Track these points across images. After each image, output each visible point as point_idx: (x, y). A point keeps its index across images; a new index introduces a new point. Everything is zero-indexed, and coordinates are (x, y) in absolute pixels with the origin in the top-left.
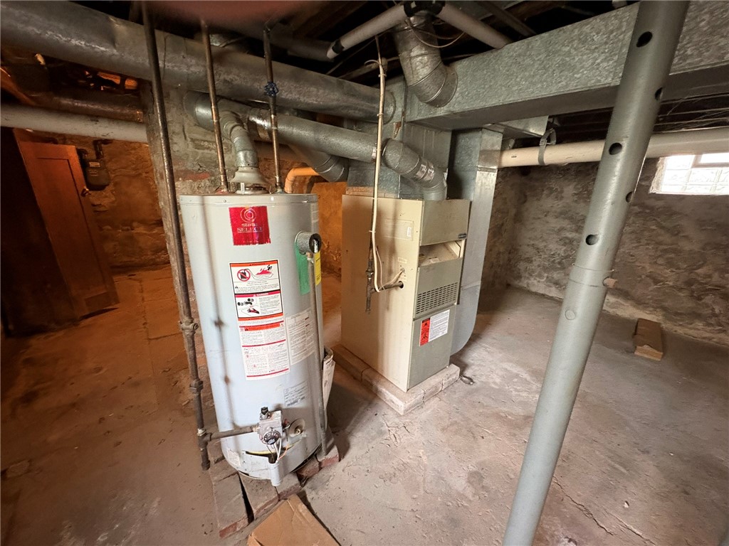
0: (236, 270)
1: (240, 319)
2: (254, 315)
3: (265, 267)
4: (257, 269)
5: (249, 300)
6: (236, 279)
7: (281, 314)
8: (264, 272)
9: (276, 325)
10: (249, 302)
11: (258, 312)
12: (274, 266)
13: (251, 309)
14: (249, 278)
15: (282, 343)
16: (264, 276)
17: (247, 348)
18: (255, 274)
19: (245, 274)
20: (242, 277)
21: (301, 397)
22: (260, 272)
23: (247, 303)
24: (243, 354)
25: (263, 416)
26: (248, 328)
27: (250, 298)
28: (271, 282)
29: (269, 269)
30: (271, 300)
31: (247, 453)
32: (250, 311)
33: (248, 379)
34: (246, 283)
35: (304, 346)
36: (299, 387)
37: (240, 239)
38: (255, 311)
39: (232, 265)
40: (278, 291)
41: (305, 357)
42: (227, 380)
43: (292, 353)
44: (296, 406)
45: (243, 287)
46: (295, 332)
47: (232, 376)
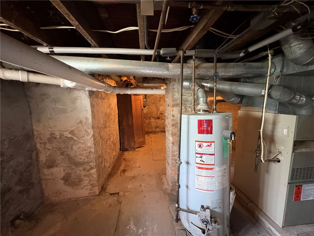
0: (197, 143)
1: (197, 163)
2: (202, 163)
3: (209, 144)
4: (205, 144)
5: (201, 156)
6: (197, 147)
7: (214, 165)
8: (208, 146)
9: (211, 169)
10: (201, 157)
11: (204, 162)
12: (213, 144)
13: (202, 160)
14: (202, 147)
15: (213, 178)
17: (198, 176)
18: (205, 146)
19: (201, 145)
20: (200, 146)
21: (219, 207)
22: (207, 145)
23: (200, 157)
24: (196, 178)
25: (202, 209)
26: (199, 168)
27: (202, 155)
28: (211, 150)
29: (211, 144)
30: (210, 158)
31: (192, 223)
32: (201, 161)
33: (196, 189)
34: (201, 149)
35: (222, 182)
36: (218, 201)
37: (201, 132)
38: (203, 161)
39: (196, 141)
40: (214, 154)
41: (222, 187)
42: (187, 187)
43: (217, 184)
44: (216, 210)
45: (200, 150)
46: (220, 174)
47: (190, 186)
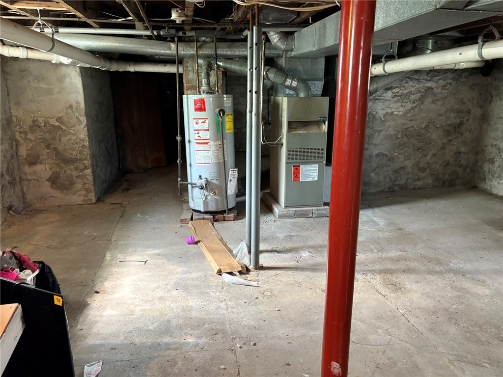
0: (195, 120)
1: (196, 139)
2: (199, 138)
3: (204, 120)
4: (201, 121)
5: (198, 132)
6: (195, 124)
7: (208, 139)
8: (203, 122)
9: (207, 143)
12: (207, 120)
14: (198, 124)
15: (209, 152)
16: (203, 124)
17: (197, 151)
19: (197, 122)
21: (216, 179)
24: (196, 154)
26: (197, 143)
28: (206, 126)
30: (205, 133)
32: (198, 136)
33: (197, 164)
35: (218, 156)
36: (215, 174)
37: (196, 110)
38: (200, 137)
40: (208, 130)
41: (218, 161)
42: (190, 165)
43: (213, 157)
44: (213, 181)
45: (197, 127)
46: (215, 148)
47: (192, 164)
